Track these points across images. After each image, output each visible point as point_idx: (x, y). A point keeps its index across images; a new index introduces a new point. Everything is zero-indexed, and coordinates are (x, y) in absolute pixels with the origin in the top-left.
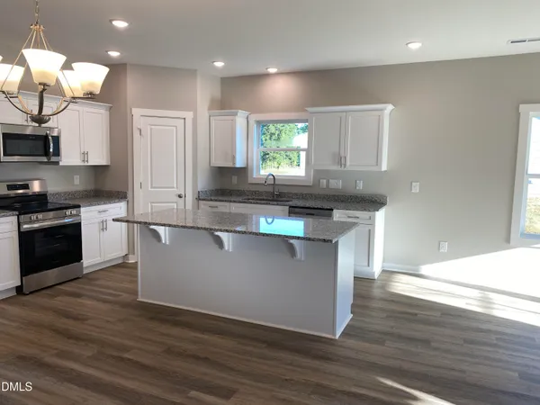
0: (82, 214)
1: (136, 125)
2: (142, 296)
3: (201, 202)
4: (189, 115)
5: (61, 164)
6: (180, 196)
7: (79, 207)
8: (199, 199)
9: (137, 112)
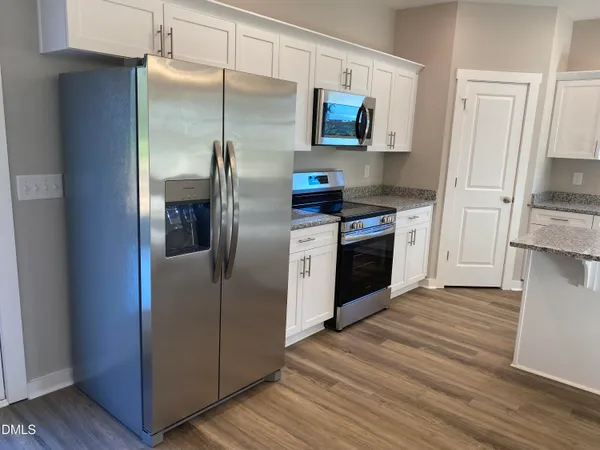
0: (397, 222)
1: (460, 94)
2: (520, 362)
3: (535, 211)
4: (535, 79)
5: (369, 149)
6: (506, 201)
7: (394, 211)
8: (532, 206)
9: (463, 74)
